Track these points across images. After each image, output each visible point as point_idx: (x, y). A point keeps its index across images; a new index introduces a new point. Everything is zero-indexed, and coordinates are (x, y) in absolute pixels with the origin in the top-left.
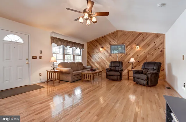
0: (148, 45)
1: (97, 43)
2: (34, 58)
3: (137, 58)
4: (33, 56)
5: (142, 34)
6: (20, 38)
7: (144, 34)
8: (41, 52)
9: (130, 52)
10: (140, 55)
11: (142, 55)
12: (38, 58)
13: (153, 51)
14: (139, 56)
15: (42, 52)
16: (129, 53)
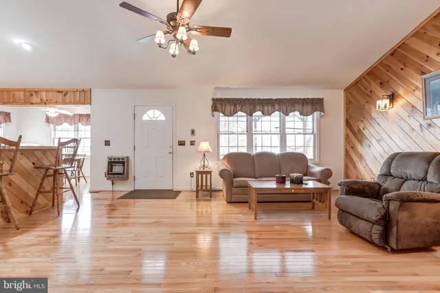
1: (373, 83)
2: (182, 143)
4: (179, 141)
6: (160, 113)
8: (193, 132)
12: (188, 143)
15: (196, 132)
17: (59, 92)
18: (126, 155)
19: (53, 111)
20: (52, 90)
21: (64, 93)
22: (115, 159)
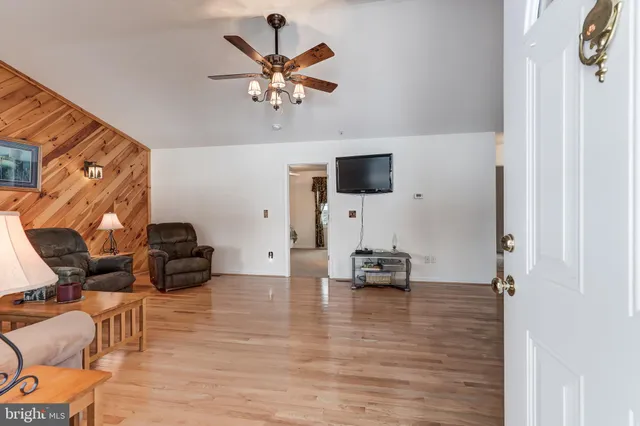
0: (117, 169)
3: (86, 213)
5: (101, 128)
7: (106, 128)
9: (59, 188)
10: (96, 201)
11: (101, 201)
13: (127, 191)
14: (92, 205)
16: (55, 190)
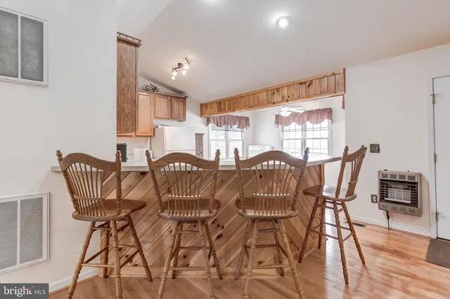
17: (301, 83)
18: (418, 171)
19: (285, 111)
20: (294, 84)
21: (308, 83)
22: (393, 176)
